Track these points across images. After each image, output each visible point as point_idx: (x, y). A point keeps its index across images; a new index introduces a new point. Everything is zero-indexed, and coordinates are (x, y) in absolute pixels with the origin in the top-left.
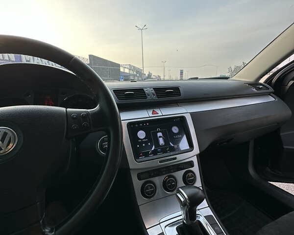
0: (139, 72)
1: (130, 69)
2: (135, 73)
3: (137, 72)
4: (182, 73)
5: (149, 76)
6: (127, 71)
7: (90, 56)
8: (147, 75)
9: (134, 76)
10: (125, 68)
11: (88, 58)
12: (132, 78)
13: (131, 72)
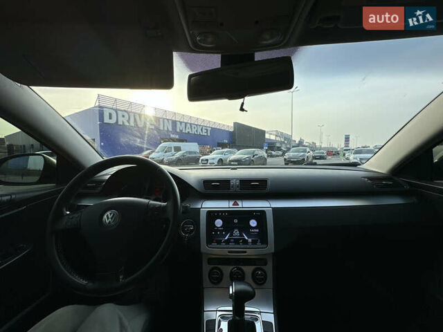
0: (288, 139)
1: (276, 136)
2: (283, 140)
3: (285, 139)
4: (347, 139)
5: (301, 143)
6: (273, 137)
7: (234, 123)
8: (297, 142)
9: (281, 143)
10: (271, 134)
11: (232, 125)
12: (278, 145)
13: (278, 139)
